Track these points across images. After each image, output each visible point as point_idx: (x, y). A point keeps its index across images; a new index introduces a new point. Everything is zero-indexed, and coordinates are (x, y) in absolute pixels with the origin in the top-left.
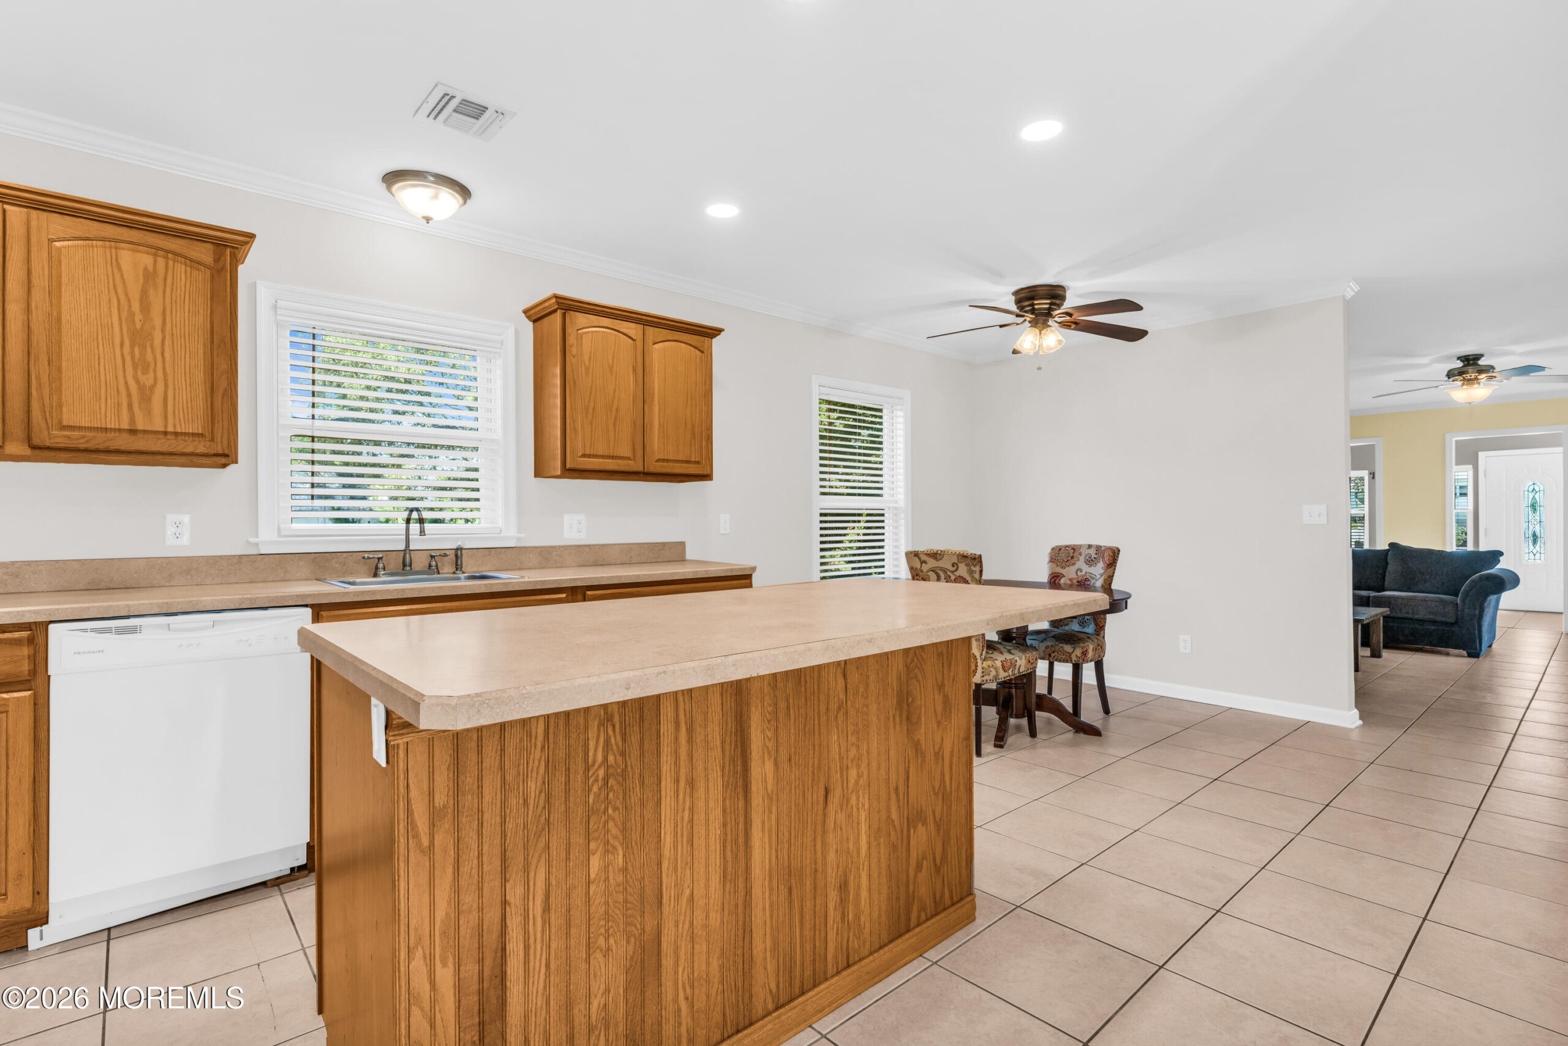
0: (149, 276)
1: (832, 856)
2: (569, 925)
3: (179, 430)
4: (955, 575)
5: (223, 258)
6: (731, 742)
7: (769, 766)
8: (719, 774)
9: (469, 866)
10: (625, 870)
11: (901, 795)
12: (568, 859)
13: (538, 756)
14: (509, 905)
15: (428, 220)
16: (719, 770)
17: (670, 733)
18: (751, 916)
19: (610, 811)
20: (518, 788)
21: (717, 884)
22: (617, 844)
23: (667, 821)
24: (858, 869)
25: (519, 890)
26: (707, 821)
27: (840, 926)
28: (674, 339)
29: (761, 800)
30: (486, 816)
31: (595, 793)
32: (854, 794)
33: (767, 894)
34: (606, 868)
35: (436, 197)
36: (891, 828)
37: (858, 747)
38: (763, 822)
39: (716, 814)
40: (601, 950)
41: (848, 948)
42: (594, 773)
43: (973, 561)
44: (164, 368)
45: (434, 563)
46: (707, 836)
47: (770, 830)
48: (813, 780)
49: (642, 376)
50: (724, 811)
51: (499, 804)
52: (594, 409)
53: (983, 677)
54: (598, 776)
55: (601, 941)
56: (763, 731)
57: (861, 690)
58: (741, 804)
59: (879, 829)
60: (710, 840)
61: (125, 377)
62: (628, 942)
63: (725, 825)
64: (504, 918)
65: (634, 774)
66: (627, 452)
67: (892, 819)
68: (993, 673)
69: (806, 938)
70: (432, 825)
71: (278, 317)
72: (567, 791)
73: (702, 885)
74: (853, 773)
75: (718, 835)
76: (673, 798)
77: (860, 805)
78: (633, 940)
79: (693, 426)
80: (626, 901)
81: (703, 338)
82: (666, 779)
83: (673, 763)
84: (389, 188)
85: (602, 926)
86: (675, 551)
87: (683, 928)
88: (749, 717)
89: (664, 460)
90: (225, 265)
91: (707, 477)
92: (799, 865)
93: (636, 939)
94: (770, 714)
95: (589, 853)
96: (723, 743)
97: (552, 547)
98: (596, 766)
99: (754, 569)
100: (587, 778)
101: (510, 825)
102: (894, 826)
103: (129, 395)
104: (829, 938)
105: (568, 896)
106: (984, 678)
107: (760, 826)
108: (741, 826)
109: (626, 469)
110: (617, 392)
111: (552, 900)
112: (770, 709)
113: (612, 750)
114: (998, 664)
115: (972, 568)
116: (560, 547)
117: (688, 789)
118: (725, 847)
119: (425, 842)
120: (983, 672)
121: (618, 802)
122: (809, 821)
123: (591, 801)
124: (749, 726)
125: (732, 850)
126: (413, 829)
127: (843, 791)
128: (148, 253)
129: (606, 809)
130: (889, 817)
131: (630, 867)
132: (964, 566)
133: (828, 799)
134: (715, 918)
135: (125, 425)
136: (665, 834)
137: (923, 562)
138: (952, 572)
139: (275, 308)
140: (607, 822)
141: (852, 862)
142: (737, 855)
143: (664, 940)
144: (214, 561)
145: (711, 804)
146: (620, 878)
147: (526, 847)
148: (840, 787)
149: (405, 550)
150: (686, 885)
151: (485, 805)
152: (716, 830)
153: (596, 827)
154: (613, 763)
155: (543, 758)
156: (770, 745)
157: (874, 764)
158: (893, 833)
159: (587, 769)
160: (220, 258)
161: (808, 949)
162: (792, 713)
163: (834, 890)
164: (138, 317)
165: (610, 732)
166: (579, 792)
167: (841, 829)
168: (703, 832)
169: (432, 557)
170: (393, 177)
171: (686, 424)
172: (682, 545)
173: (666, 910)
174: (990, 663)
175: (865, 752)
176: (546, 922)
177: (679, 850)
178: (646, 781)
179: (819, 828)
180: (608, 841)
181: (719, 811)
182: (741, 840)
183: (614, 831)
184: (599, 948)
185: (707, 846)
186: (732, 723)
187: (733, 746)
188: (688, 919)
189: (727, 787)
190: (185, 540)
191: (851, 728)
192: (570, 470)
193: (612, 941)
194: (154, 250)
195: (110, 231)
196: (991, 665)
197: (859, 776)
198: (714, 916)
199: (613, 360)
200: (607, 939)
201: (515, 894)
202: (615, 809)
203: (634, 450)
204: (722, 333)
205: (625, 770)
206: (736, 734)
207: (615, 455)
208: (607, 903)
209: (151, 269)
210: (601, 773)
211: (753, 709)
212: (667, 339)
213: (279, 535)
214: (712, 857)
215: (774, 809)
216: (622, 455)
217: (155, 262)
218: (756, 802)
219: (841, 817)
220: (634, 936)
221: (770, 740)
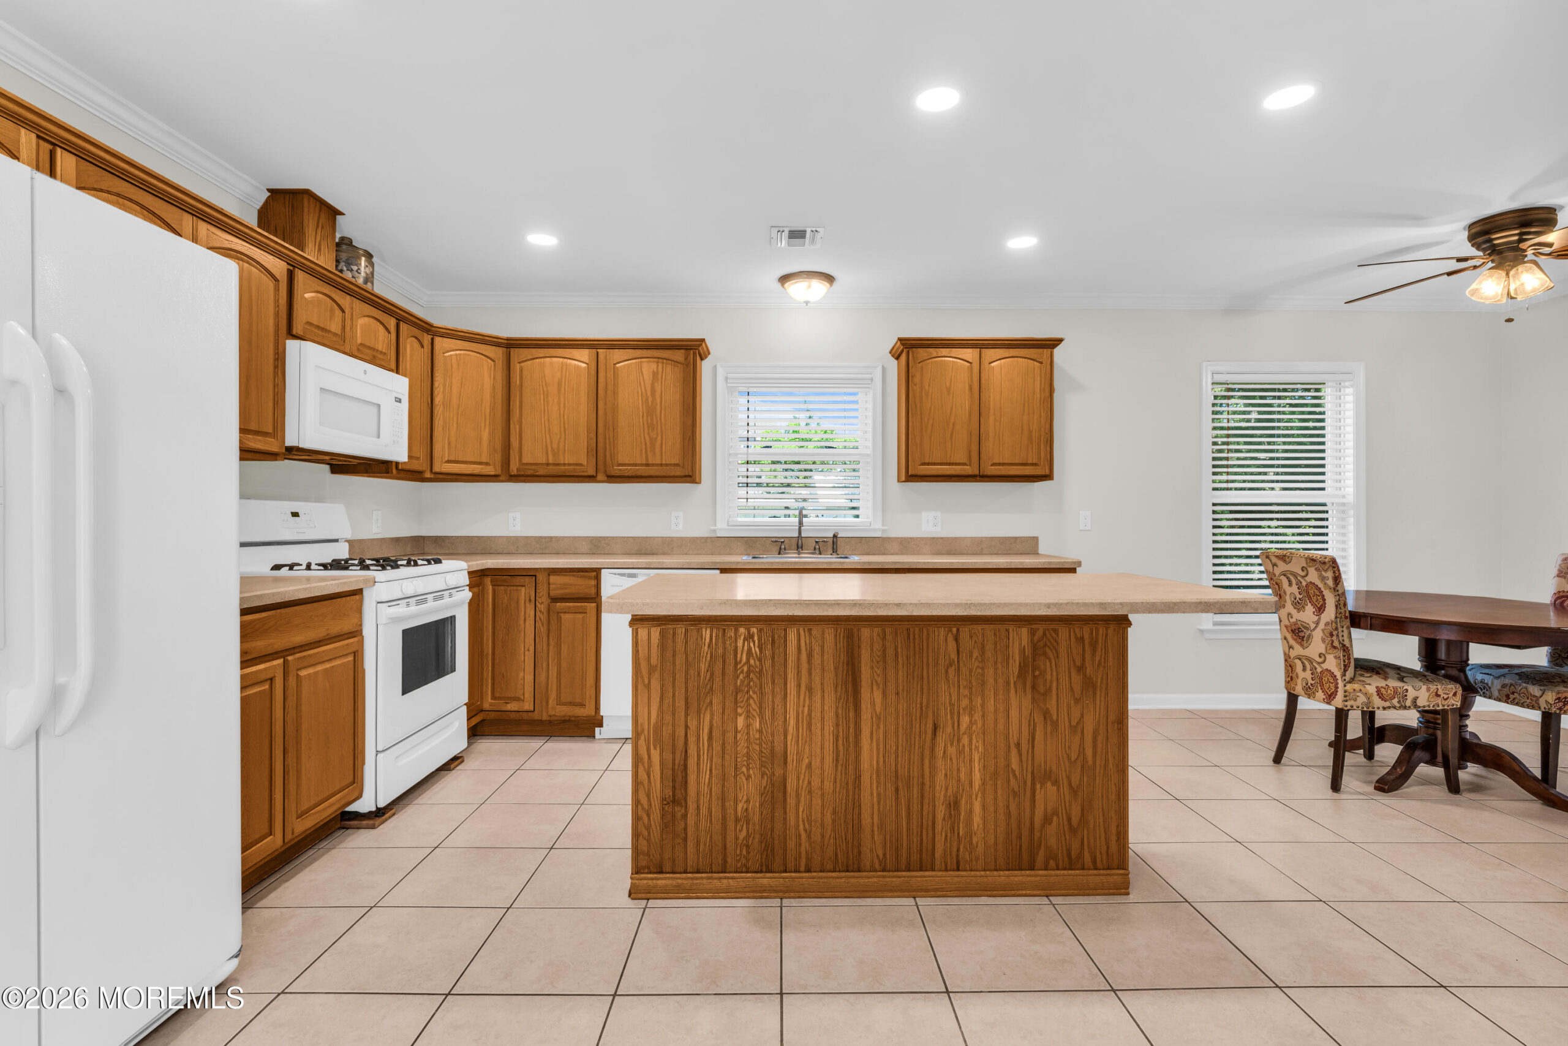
0: (655, 375)
1: (940, 778)
2: (723, 752)
3: (667, 463)
4: (1305, 580)
5: (689, 357)
6: (843, 670)
7: (878, 696)
8: (833, 690)
9: (668, 701)
10: (760, 731)
11: (1024, 752)
12: (723, 713)
13: (706, 651)
14: (689, 729)
15: (807, 303)
16: (832, 687)
17: (794, 654)
18: (859, 795)
19: (751, 693)
20: (695, 665)
21: (831, 764)
22: (755, 714)
23: (792, 710)
24: (971, 797)
25: (695, 723)
26: (823, 719)
27: (949, 835)
28: (1010, 355)
29: (870, 716)
30: (677, 676)
31: (741, 680)
32: (966, 736)
33: (875, 786)
34: (748, 726)
35: (809, 287)
36: (1011, 776)
37: (971, 700)
38: (872, 733)
39: (830, 716)
40: (744, 775)
41: (958, 856)
42: (740, 668)
43: (1323, 566)
44: (661, 427)
45: (817, 547)
46: (822, 729)
47: (878, 740)
48: (921, 715)
49: (978, 393)
50: (837, 715)
51: (684, 671)
52: (932, 425)
53: (1346, 701)
54: (743, 670)
55: (744, 769)
56: (872, 668)
57: (976, 654)
58: (852, 714)
59: (996, 773)
60: (825, 732)
61: (644, 435)
62: (762, 777)
63: (837, 725)
64: (686, 735)
65: (767, 674)
66: (961, 457)
67: (1012, 769)
68: (1362, 699)
69: (913, 831)
70: (650, 674)
71: (729, 385)
72: (723, 674)
73: (818, 760)
74: (965, 720)
75: (831, 731)
76: (795, 697)
77: (973, 747)
78: (766, 777)
79: (1031, 432)
80: (761, 751)
81: (1041, 350)
82: (791, 683)
83: (796, 674)
84: (783, 285)
85: (744, 760)
86: (1031, 545)
87: (803, 783)
88: (859, 656)
89: (1000, 464)
90: (690, 361)
91: (1048, 477)
92: (906, 774)
93: (767, 777)
94: (878, 657)
95: (737, 714)
96: (836, 668)
97: (910, 538)
98: (742, 664)
99: (1079, 564)
100: (736, 669)
101: (690, 685)
102: (1015, 775)
103: (646, 444)
104: (936, 839)
105: (724, 735)
106: (1349, 703)
107: (868, 735)
108: (852, 730)
109: (963, 473)
110: (954, 409)
111: (714, 734)
112: (879, 654)
113: (753, 656)
114: (1371, 689)
115: (1323, 573)
116: (917, 538)
117: (807, 694)
118: (837, 740)
119: (646, 681)
120: (1345, 696)
121: (756, 689)
122: (917, 744)
123: (738, 684)
124: (860, 662)
125: (843, 745)
126: (640, 673)
127: (954, 731)
128: (654, 362)
129: (748, 692)
130: (1008, 765)
131: (764, 731)
132: (1314, 571)
133: (938, 734)
134: (828, 785)
135: (644, 462)
136: (789, 718)
137: (1274, 565)
138: (1303, 577)
139: (727, 379)
140: (748, 699)
141: (963, 790)
142: (847, 750)
143: (789, 785)
144: (693, 540)
145: (826, 708)
146: (757, 736)
147: (699, 699)
148: (951, 727)
149: (798, 537)
150: (806, 756)
151: (677, 670)
152: (829, 727)
153: (741, 700)
154: (753, 664)
155: (709, 652)
156: (879, 679)
157: (990, 718)
158: (1012, 781)
159: (736, 664)
160: (687, 357)
161: (915, 840)
162: (900, 660)
163: (943, 805)
164: (650, 399)
165: (752, 645)
166: (731, 676)
167: (951, 759)
168: (819, 725)
169: (817, 542)
170: (784, 279)
171: (1022, 430)
172: (1035, 540)
173: (790, 766)
174: (1356, 686)
175: (979, 705)
176: (710, 745)
177: (800, 731)
178: (776, 681)
179: (927, 753)
180: (749, 711)
181: (832, 714)
182: (851, 739)
183: (754, 706)
184: (743, 772)
185: (823, 735)
186: (844, 657)
187: (845, 673)
188: (807, 779)
189: (840, 699)
190: (681, 527)
191: (963, 683)
192: (912, 476)
193: (751, 772)
194: (657, 360)
195: (638, 353)
196: (1357, 689)
197: (971, 723)
198: (828, 784)
199: (951, 383)
200: (748, 769)
201: (693, 724)
202: (754, 693)
203: (970, 457)
204: (1063, 342)
205: (761, 670)
206: (848, 665)
207: (952, 462)
208: (748, 747)
209: (655, 370)
210: (745, 668)
211: (863, 651)
212: (1004, 356)
213: (728, 526)
214: (827, 744)
215: (882, 726)
216: (958, 461)
217: (658, 366)
218: (865, 717)
219: (952, 751)
220: (767, 774)
221: (878, 675)
